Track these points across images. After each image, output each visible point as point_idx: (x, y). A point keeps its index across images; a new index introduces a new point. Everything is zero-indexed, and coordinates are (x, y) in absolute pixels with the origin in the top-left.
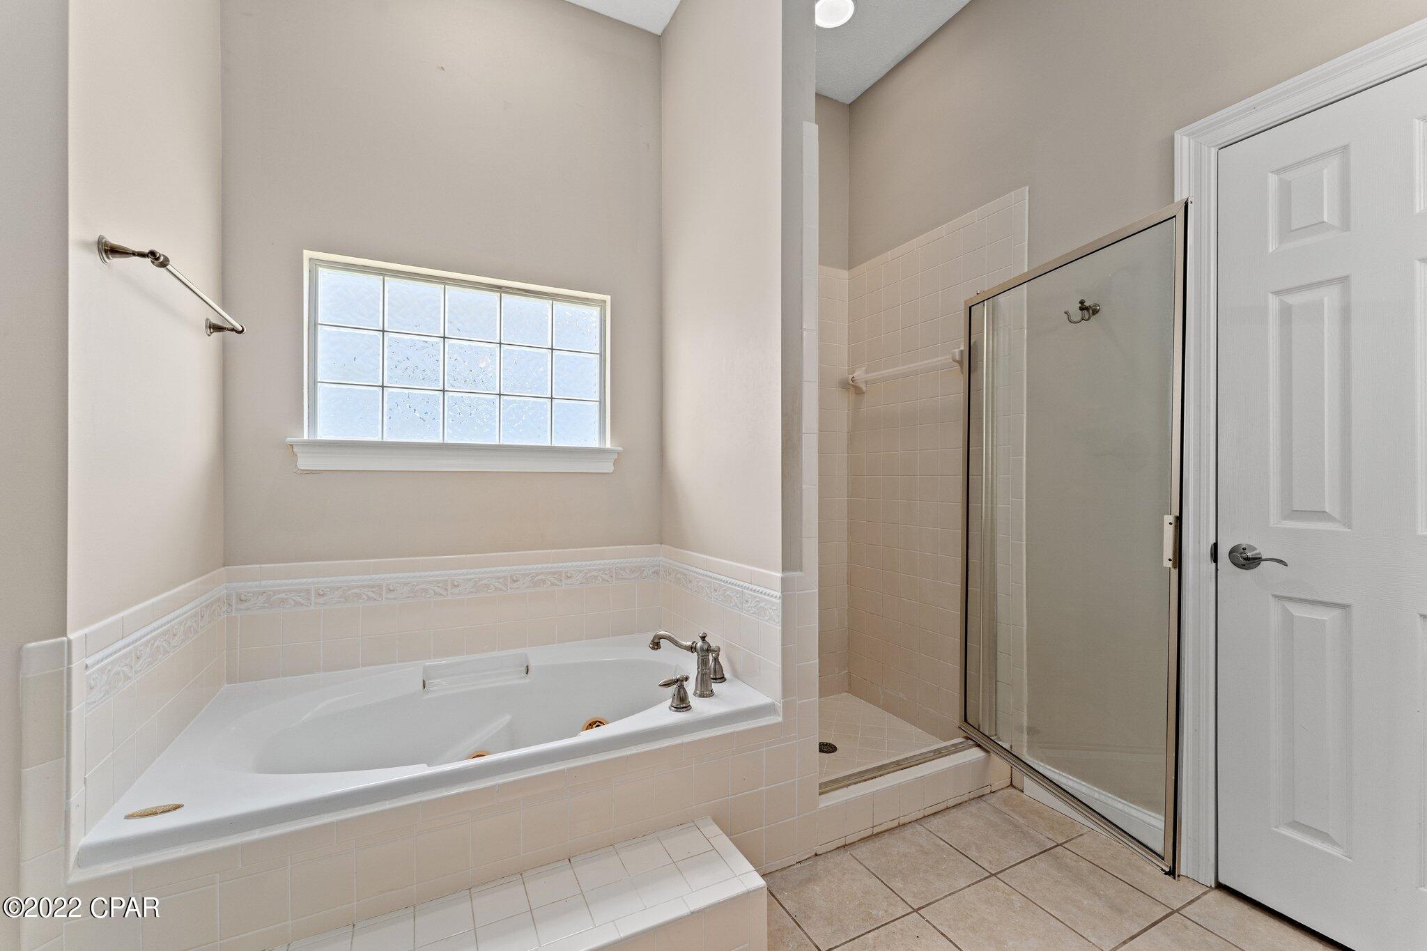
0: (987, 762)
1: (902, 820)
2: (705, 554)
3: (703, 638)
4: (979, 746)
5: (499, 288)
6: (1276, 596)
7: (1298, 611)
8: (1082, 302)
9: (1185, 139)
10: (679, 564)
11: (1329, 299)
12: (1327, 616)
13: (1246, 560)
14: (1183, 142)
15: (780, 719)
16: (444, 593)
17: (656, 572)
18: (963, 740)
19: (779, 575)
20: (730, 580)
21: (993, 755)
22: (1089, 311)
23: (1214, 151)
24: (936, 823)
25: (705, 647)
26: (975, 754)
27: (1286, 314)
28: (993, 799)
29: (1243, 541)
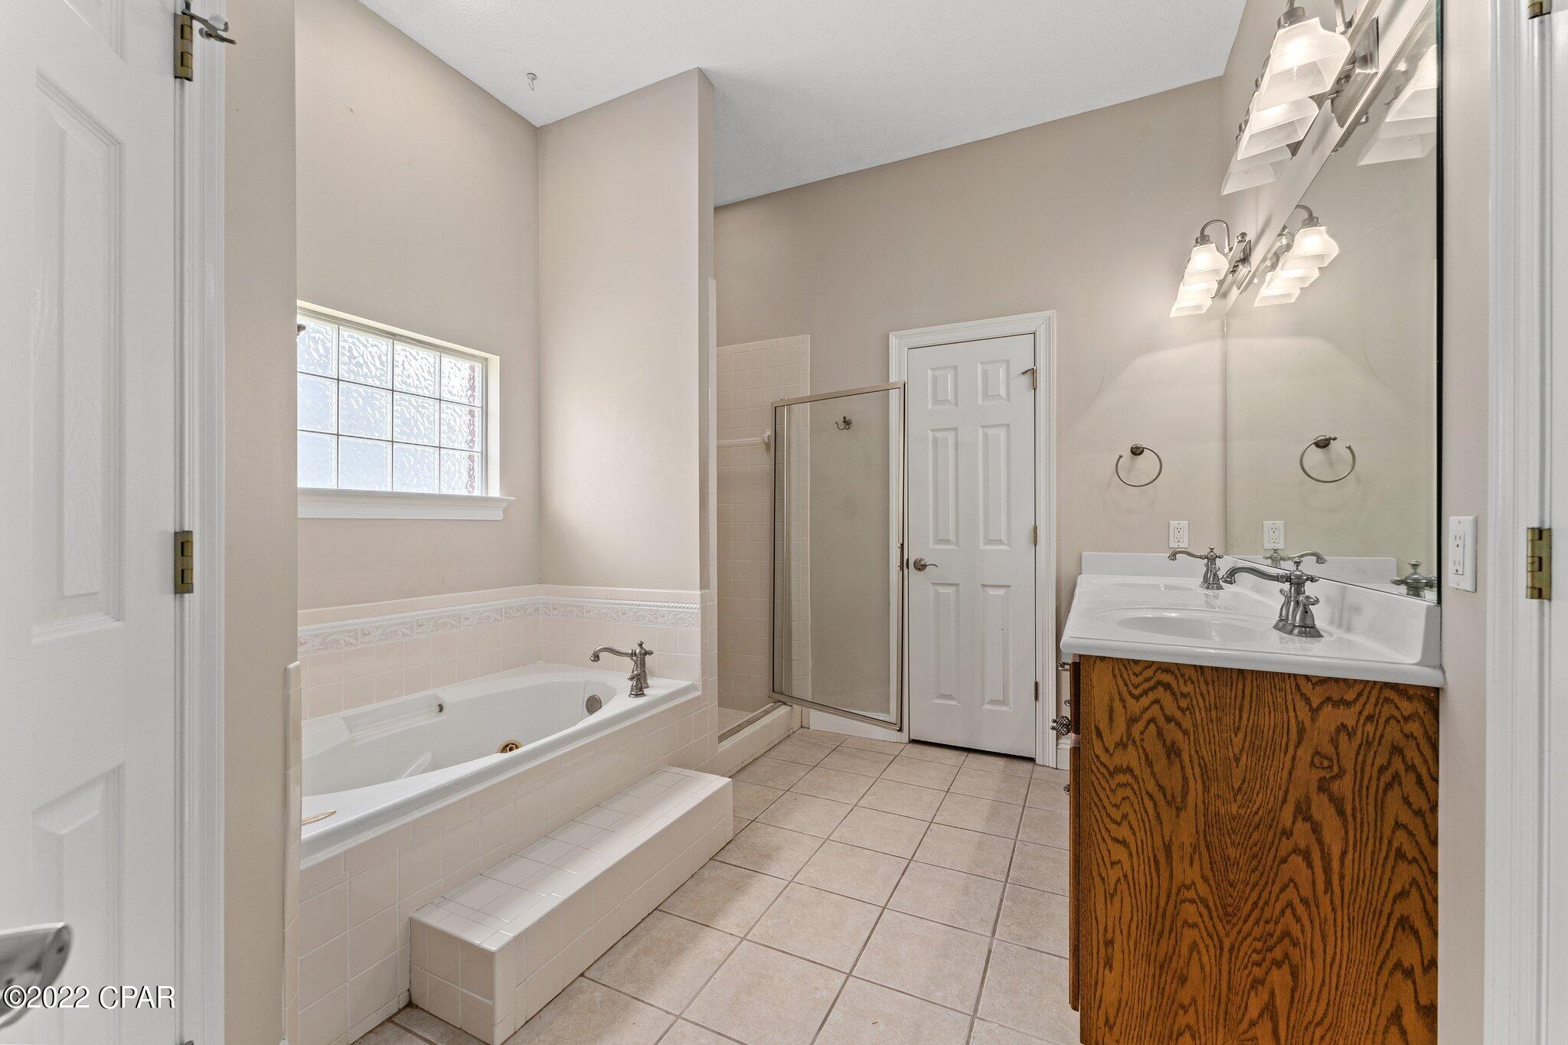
0: (792, 711)
1: (756, 756)
2: (609, 586)
3: (641, 645)
4: (785, 704)
5: (393, 336)
6: (933, 584)
7: (941, 589)
8: (845, 418)
9: (894, 338)
10: (574, 599)
11: (951, 437)
12: (950, 590)
13: (920, 566)
14: (893, 340)
15: (700, 693)
16: (353, 641)
17: (537, 610)
18: (772, 704)
19: (698, 592)
20: (642, 603)
21: (794, 706)
22: (847, 423)
23: (906, 349)
24: (772, 754)
25: (643, 652)
26: (783, 710)
27: (935, 441)
28: (796, 735)
29: (919, 557)
